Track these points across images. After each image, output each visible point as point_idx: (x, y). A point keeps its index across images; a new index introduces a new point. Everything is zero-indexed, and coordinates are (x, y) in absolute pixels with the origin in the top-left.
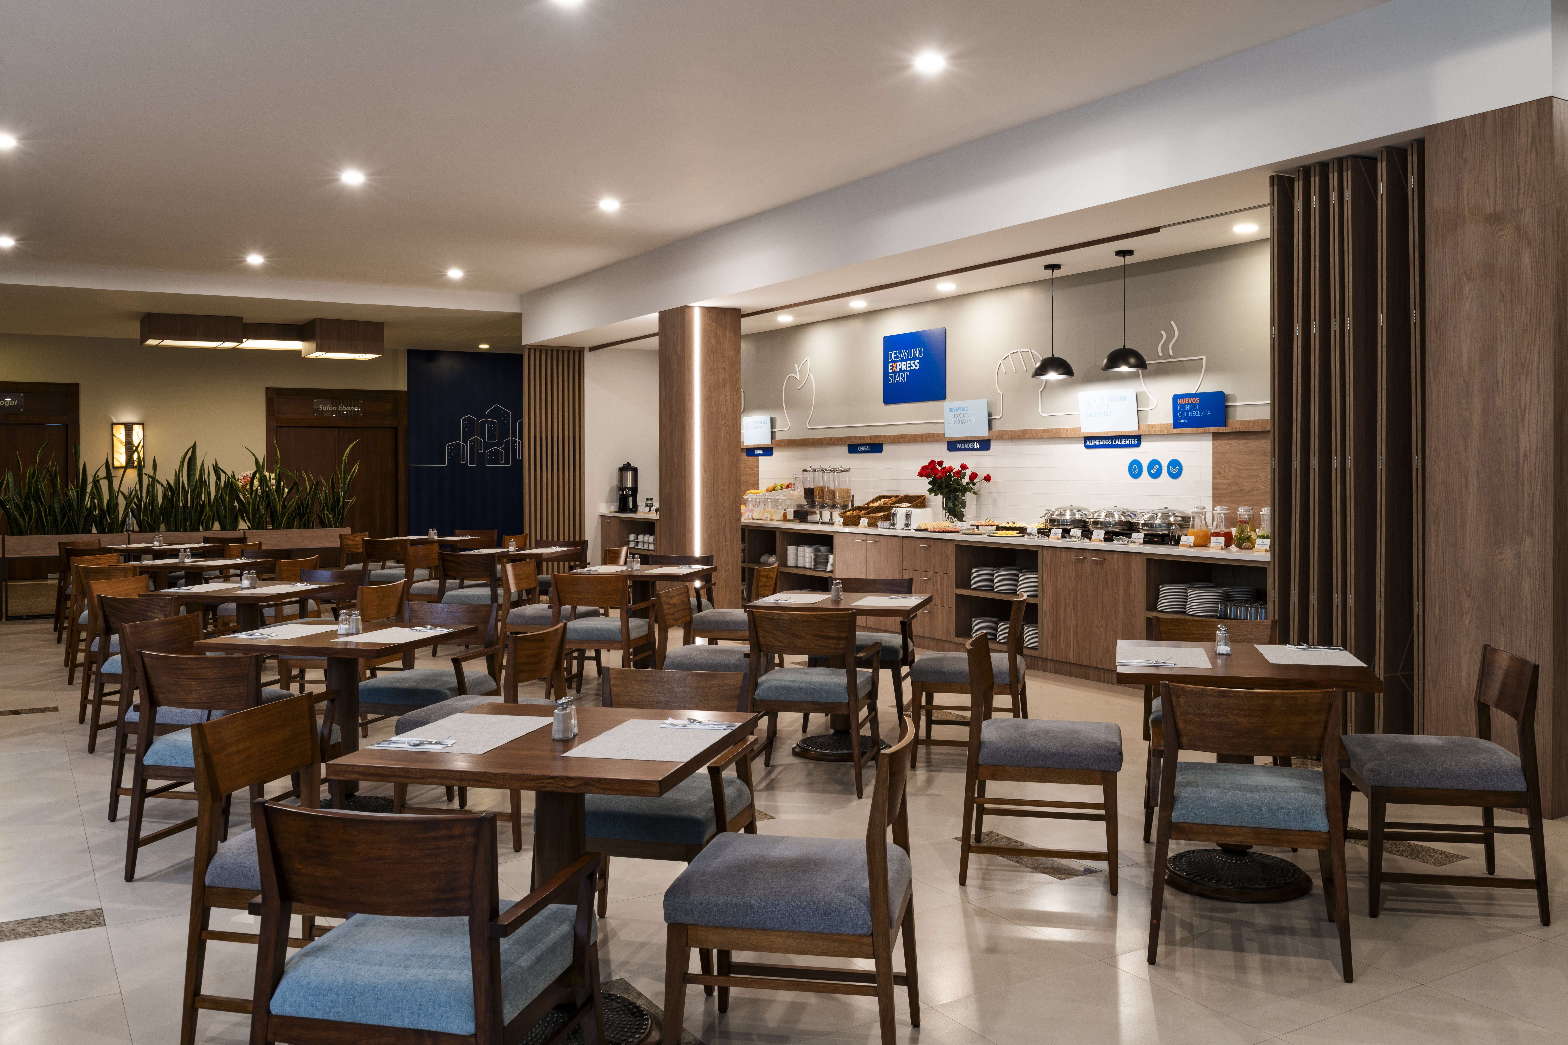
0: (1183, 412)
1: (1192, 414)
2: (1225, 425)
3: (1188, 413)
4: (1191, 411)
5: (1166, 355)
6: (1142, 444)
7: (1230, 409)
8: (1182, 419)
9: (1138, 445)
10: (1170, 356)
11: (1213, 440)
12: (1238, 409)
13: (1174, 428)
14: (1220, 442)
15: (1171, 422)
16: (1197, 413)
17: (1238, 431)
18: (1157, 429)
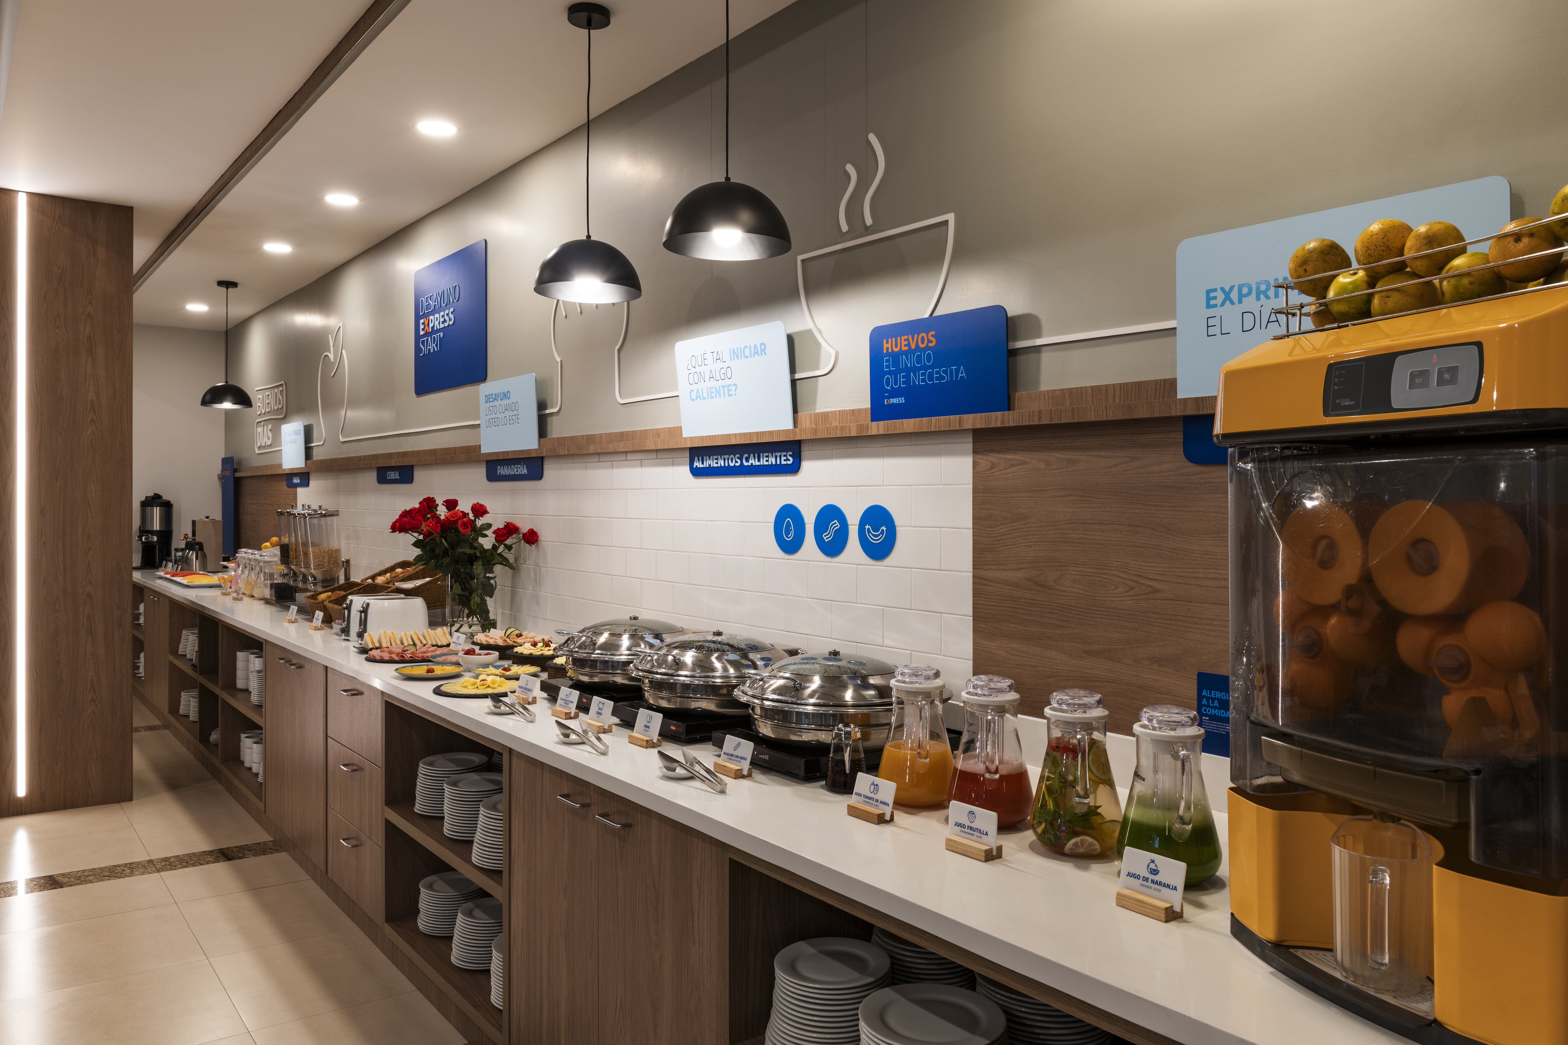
0: (895, 373)
1: (917, 379)
2: (1008, 405)
3: (907, 377)
4: (915, 370)
5: (857, 227)
6: (806, 465)
7: (1022, 359)
8: (894, 393)
9: (794, 469)
10: (867, 228)
11: (975, 452)
12: (1046, 357)
13: (872, 420)
14: (994, 458)
15: (867, 405)
16: (931, 374)
17: (1045, 421)
18: (835, 423)
